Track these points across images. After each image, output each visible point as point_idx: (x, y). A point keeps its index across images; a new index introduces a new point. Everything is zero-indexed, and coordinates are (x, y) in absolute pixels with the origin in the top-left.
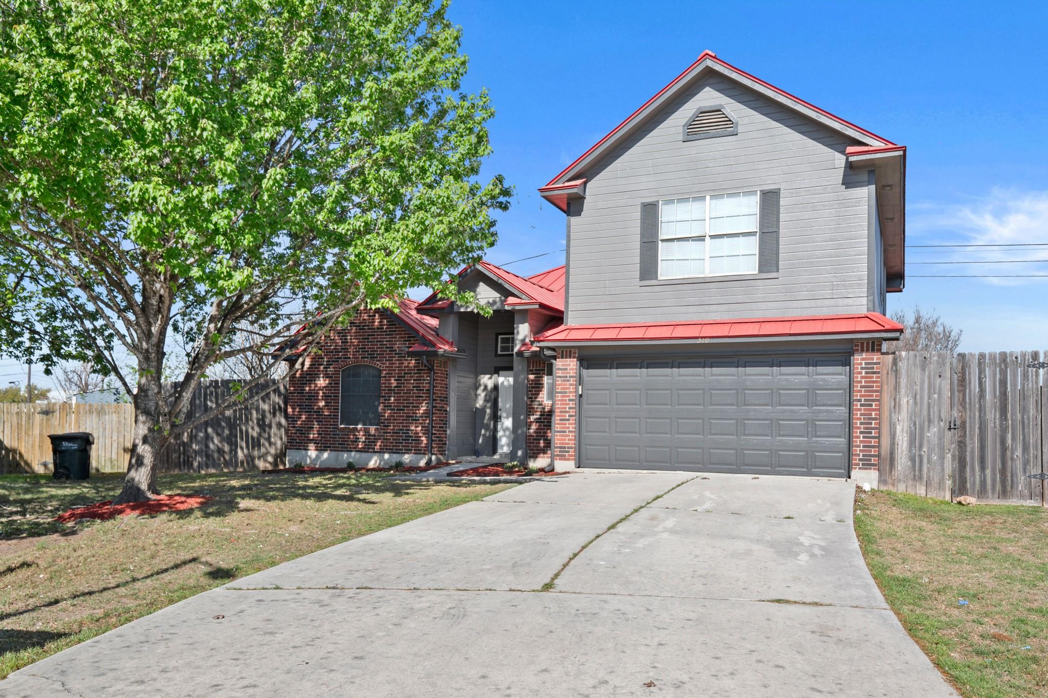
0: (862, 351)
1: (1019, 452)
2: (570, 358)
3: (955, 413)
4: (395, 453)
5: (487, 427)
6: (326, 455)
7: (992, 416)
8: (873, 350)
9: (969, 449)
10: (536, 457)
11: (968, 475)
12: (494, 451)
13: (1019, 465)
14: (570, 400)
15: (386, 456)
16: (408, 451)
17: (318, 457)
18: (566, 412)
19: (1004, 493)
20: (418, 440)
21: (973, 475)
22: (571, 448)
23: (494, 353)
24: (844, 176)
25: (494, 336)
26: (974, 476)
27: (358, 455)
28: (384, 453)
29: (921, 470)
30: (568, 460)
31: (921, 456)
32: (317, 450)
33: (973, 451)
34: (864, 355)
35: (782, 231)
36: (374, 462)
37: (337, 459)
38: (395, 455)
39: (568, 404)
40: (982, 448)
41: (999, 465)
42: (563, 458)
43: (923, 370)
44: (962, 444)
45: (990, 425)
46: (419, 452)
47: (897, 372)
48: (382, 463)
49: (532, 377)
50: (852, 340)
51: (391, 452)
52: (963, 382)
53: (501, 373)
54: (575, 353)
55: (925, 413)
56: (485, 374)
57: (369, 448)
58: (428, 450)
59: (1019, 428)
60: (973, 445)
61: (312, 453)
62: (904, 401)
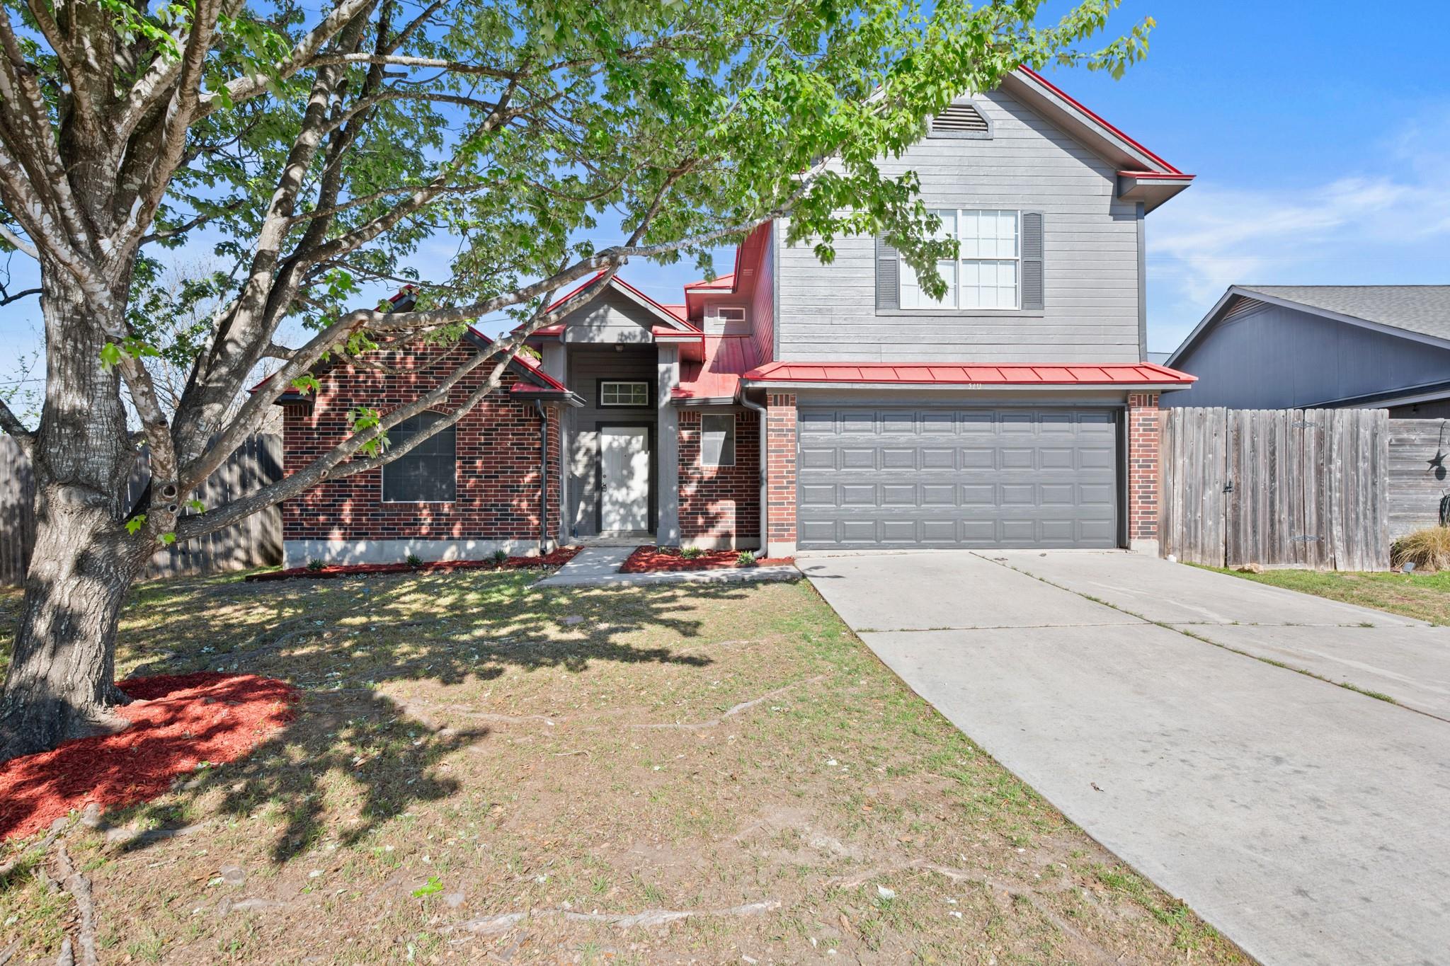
0: (1139, 405)
1: (1284, 516)
2: (787, 404)
3: (1230, 475)
4: (484, 539)
5: (588, 500)
6: (361, 547)
7: (1264, 475)
8: (1150, 405)
9: (1242, 513)
10: (693, 537)
11: (1242, 542)
12: (599, 530)
13: (1285, 527)
14: (788, 461)
15: (471, 545)
16: (506, 536)
17: (344, 551)
18: (784, 477)
19: (1272, 559)
20: (522, 519)
21: (1246, 541)
22: (792, 525)
23: (594, 404)
24: (1112, 205)
25: (594, 383)
26: (1246, 544)
27: (419, 545)
28: (467, 539)
29: (1196, 537)
30: (788, 540)
31: (1196, 521)
32: (344, 539)
33: (1246, 515)
34: (1142, 410)
35: (1047, 264)
36: (450, 554)
37: (381, 550)
38: (484, 543)
39: (786, 467)
40: (1254, 510)
41: (1268, 529)
42: (780, 538)
43: (1199, 427)
44: (1236, 508)
45: (1261, 487)
46: (523, 536)
47: (1173, 429)
48: (463, 555)
49: (686, 434)
50: (1128, 392)
51: (478, 537)
52: (1238, 441)
53: (604, 429)
54: (793, 399)
55: (1200, 475)
56: (589, 431)
57: (440, 531)
58: (540, 534)
59: (1285, 489)
60: (1246, 506)
61: (336, 542)
62: (1179, 462)
